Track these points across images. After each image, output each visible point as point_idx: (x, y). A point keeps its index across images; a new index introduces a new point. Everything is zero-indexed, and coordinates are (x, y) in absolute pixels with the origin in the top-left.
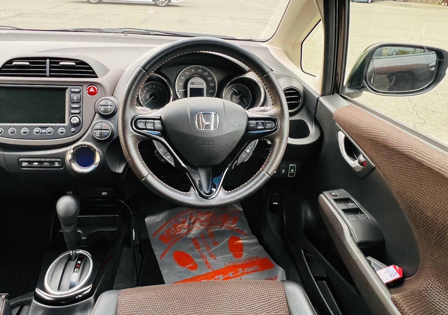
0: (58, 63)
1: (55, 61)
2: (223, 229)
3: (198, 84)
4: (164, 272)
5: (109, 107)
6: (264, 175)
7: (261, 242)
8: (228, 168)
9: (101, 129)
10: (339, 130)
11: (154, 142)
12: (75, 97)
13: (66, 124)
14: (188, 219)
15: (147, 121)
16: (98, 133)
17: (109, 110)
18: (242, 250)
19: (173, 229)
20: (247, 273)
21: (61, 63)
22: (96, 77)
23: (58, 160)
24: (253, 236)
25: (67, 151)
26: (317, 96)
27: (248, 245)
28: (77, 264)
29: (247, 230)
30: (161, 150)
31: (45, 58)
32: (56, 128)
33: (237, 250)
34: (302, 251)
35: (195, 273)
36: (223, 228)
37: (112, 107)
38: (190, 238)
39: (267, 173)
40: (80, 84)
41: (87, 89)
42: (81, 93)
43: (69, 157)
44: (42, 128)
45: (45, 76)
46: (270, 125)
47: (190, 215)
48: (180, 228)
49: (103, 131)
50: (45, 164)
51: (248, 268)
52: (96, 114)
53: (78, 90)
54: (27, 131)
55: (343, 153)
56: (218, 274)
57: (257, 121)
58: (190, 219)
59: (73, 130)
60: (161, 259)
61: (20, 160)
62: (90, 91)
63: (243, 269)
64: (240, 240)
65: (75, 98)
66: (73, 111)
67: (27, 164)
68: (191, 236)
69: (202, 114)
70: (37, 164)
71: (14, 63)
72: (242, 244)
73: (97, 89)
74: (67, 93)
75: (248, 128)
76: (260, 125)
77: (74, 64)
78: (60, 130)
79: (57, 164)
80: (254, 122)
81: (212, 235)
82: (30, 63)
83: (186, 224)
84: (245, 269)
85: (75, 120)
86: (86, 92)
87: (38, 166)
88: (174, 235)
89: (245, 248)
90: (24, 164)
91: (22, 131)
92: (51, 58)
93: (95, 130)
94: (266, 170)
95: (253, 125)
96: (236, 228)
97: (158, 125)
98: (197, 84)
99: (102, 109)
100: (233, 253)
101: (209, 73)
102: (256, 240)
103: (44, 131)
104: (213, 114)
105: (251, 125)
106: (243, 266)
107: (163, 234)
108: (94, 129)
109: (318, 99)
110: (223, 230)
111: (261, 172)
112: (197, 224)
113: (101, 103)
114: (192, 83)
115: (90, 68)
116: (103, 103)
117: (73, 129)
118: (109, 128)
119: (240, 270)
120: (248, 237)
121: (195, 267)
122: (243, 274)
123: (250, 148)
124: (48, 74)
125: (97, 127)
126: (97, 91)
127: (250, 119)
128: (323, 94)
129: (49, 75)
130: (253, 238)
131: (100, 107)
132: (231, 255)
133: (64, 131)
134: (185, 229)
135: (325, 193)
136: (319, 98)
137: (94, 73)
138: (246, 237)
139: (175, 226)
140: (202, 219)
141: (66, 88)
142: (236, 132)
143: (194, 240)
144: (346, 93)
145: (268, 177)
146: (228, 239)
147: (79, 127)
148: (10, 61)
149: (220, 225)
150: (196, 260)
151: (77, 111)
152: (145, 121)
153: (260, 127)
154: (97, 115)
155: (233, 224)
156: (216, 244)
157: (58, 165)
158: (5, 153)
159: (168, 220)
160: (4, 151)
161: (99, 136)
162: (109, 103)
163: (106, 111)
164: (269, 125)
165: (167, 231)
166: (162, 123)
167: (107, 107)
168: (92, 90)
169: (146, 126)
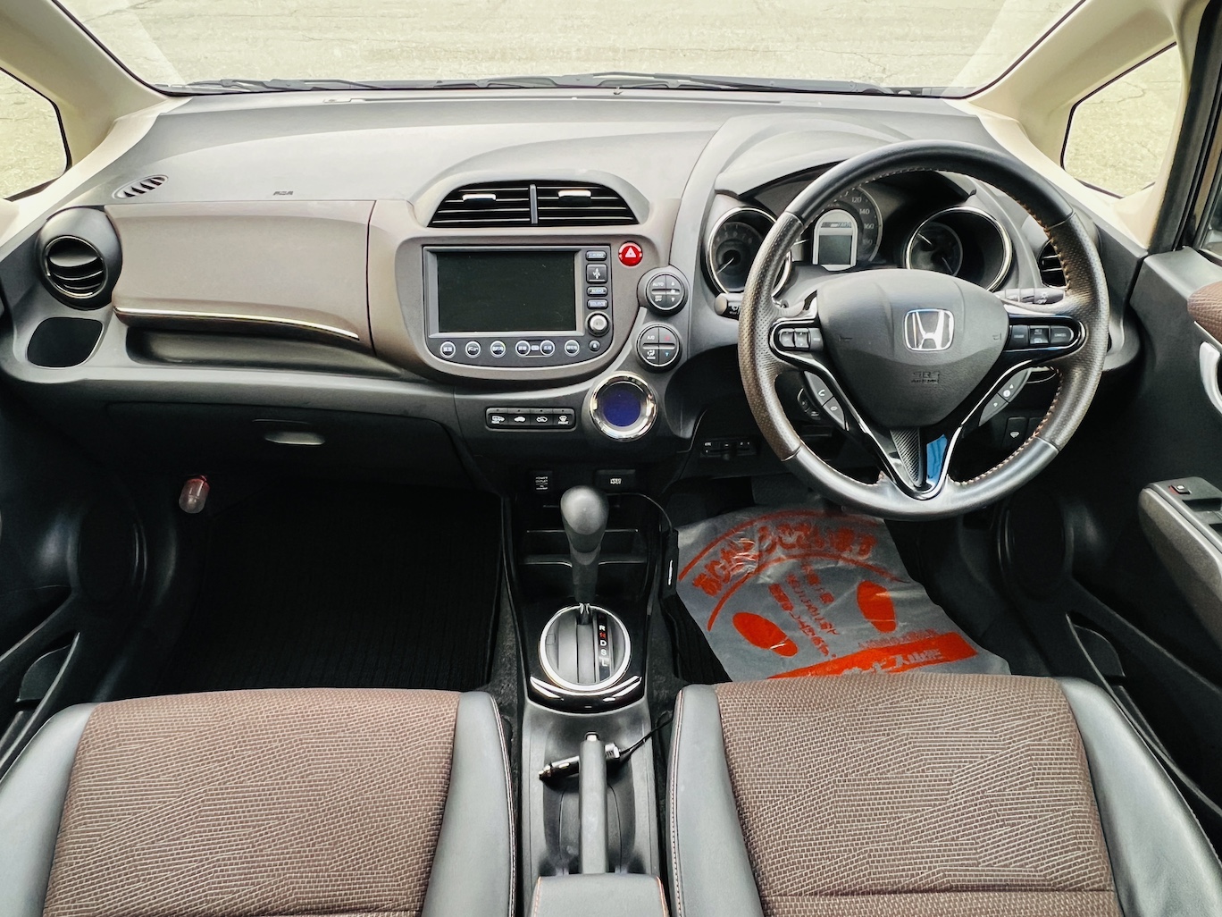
0: (555, 193)
1: (548, 187)
2: (838, 565)
3: (840, 225)
4: (724, 657)
5: (673, 292)
6: (1046, 447)
7: (936, 597)
8: (959, 430)
9: (659, 344)
10: (1203, 339)
11: (808, 375)
12: (597, 270)
13: (579, 332)
14: (756, 538)
15: (797, 330)
16: (652, 351)
17: (673, 299)
18: (891, 614)
19: (723, 563)
20: (918, 665)
21: (562, 194)
22: (635, 222)
23: (567, 411)
24: (916, 583)
25: (586, 391)
26: (1138, 255)
27: (901, 602)
28: (599, 631)
29: (899, 569)
30: (821, 393)
31: (526, 183)
32: (559, 342)
33: (882, 614)
34: (1068, 618)
35: (795, 662)
36: (841, 563)
37: (678, 293)
38: (763, 585)
39: (1053, 443)
40: (605, 241)
41: (621, 251)
42: (607, 261)
43: (592, 405)
44: (532, 341)
45: (528, 224)
46: (1064, 335)
47: (759, 531)
48: (738, 560)
49: (662, 348)
50: (540, 419)
51: (916, 654)
52: (641, 308)
53: (600, 255)
54: (503, 348)
55: (1212, 393)
56: (849, 666)
57: (1032, 327)
58: (762, 539)
59: (595, 346)
60: (709, 628)
61: (489, 410)
62: (627, 256)
63: (905, 658)
64: (883, 590)
65: (597, 274)
66: (593, 303)
67: (503, 419)
68: (768, 579)
69: (917, 314)
70: (522, 419)
71: (465, 197)
72: (888, 602)
73: (639, 250)
74: (579, 261)
75: (1010, 343)
76: (1038, 336)
77: (588, 194)
78: (568, 345)
79: (563, 421)
80: (1025, 328)
81: (813, 579)
82: (499, 195)
83: (754, 552)
84: (910, 657)
85: (598, 323)
86: (616, 259)
87: (504, 424)
88: (727, 579)
89: (897, 610)
90: (496, 420)
91: (493, 348)
92: (538, 183)
93: (645, 344)
94: (1049, 434)
95: (1022, 336)
96: (870, 563)
97: (816, 338)
98: (836, 225)
99: (658, 296)
100: (874, 620)
101: (865, 197)
102: (920, 593)
103: (535, 348)
104: (942, 313)
105: (1017, 336)
106: (905, 650)
107: (702, 576)
108: (642, 344)
109: (1141, 262)
110: (839, 568)
111: (1035, 441)
112: (779, 552)
113: (655, 285)
114: (826, 225)
115: (621, 202)
116: (659, 284)
117: (595, 344)
118: (673, 340)
119: (899, 659)
120: (903, 585)
121: (790, 649)
122: (904, 668)
123: (1012, 387)
124: (535, 219)
125: (651, 337)
126: (641, 255)
127: (1014, 321)
128: (1155, 249)
129: (536, 222)
130: (913, 588)
131: (654, 293)
132: (869, 625)
133: (577, 347)
134: (752, 563)
135: (1156, 485)
136: (1145, 260)
137: (629, 212)
138: (894, 585)
139: (727, 555)
140: (790, 540)
141: (576, 251)
142: (984, 353)
143: (775, 588)
144: (1210, 244)
145: (1055, 452)
146: (855, 586)
147: (606, 339)
148: (456, 193)
149: (832, 556)
150: (789, 634)
151: (603, 303)
152: (791, 330)
153: (1037, 341)
154: (643, 311)
155: (862, 552)
156: (827, 599)
157: (567, 423)
158: (456, 396)
159: (709, 542)
160: (453, 392)
161: (654, 358)
162: (673, 284)
163: (666, 302)
164: (1059, 336)
165: (711, 567)
166: (823, 333)
167: (668, 293)
168: (631, 254)
169: (794, 343)
